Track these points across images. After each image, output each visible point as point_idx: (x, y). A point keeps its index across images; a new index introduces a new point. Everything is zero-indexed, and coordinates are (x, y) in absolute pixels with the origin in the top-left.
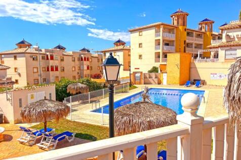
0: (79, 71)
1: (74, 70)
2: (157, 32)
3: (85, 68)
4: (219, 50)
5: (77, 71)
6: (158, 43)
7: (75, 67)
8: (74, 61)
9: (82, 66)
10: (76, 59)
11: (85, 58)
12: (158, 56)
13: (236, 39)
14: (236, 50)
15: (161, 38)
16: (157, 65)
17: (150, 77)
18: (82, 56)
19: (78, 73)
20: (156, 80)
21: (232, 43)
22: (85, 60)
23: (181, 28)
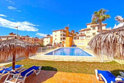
2: (61, 32)
4: (79, 37)
6: (61, 35)
11: (37, 40)
12: (61, 39)
15: (62, 33)
16: (61, 41)
17: (60, 45)
20: (62, 46)
23: (67, 31)
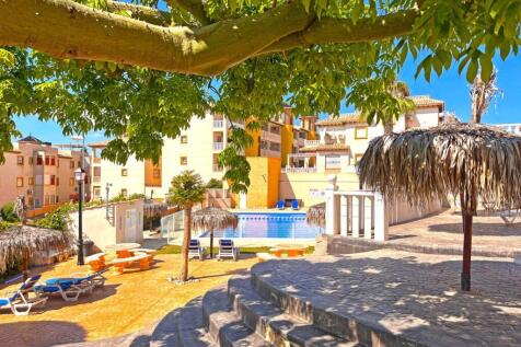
0: (31, 188)
1: (19, 184)
2: (218, 119)
3: (47, 180)
4: (318, 155)
5: (27, 187)
6: (218, 138)
7: (22, 179)
8: (21, 164)
9: (38, 177)
10: (26, 161)
11: (47, 159)
13: (338, 141)
14: (339, 156)
15: (223, 129)
16: (219, 176)
18: (41, 153)
19: (29, 192)
20: (228, 201)
21: (334, 147)
22: (47, 163)
